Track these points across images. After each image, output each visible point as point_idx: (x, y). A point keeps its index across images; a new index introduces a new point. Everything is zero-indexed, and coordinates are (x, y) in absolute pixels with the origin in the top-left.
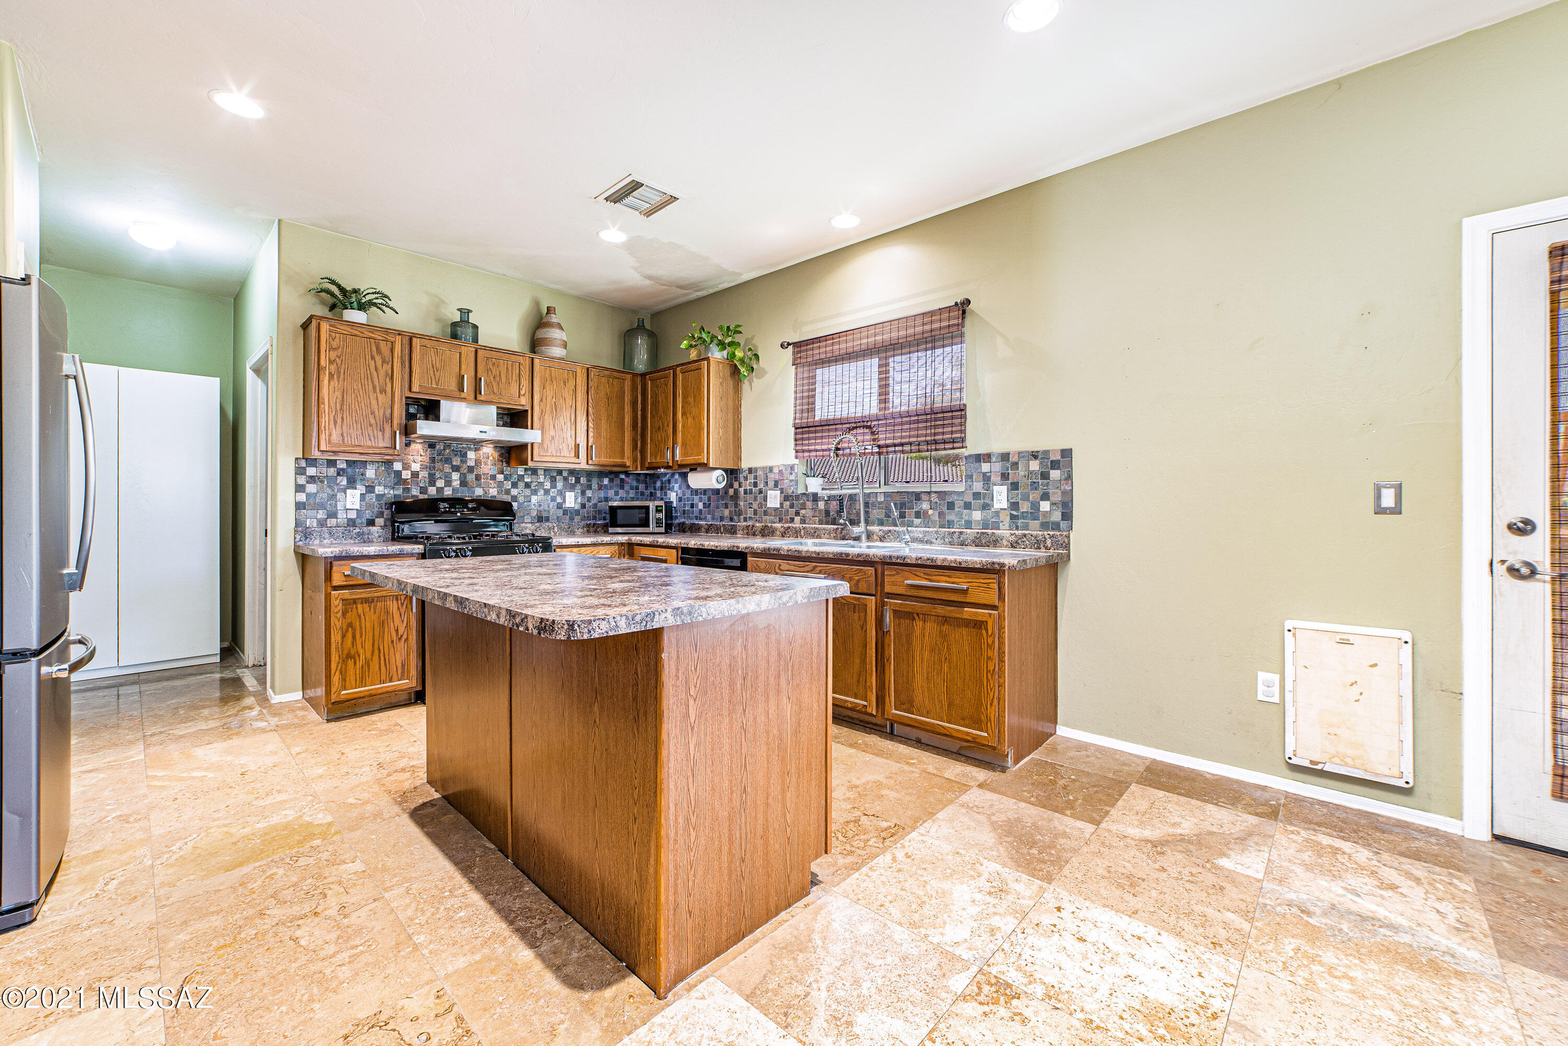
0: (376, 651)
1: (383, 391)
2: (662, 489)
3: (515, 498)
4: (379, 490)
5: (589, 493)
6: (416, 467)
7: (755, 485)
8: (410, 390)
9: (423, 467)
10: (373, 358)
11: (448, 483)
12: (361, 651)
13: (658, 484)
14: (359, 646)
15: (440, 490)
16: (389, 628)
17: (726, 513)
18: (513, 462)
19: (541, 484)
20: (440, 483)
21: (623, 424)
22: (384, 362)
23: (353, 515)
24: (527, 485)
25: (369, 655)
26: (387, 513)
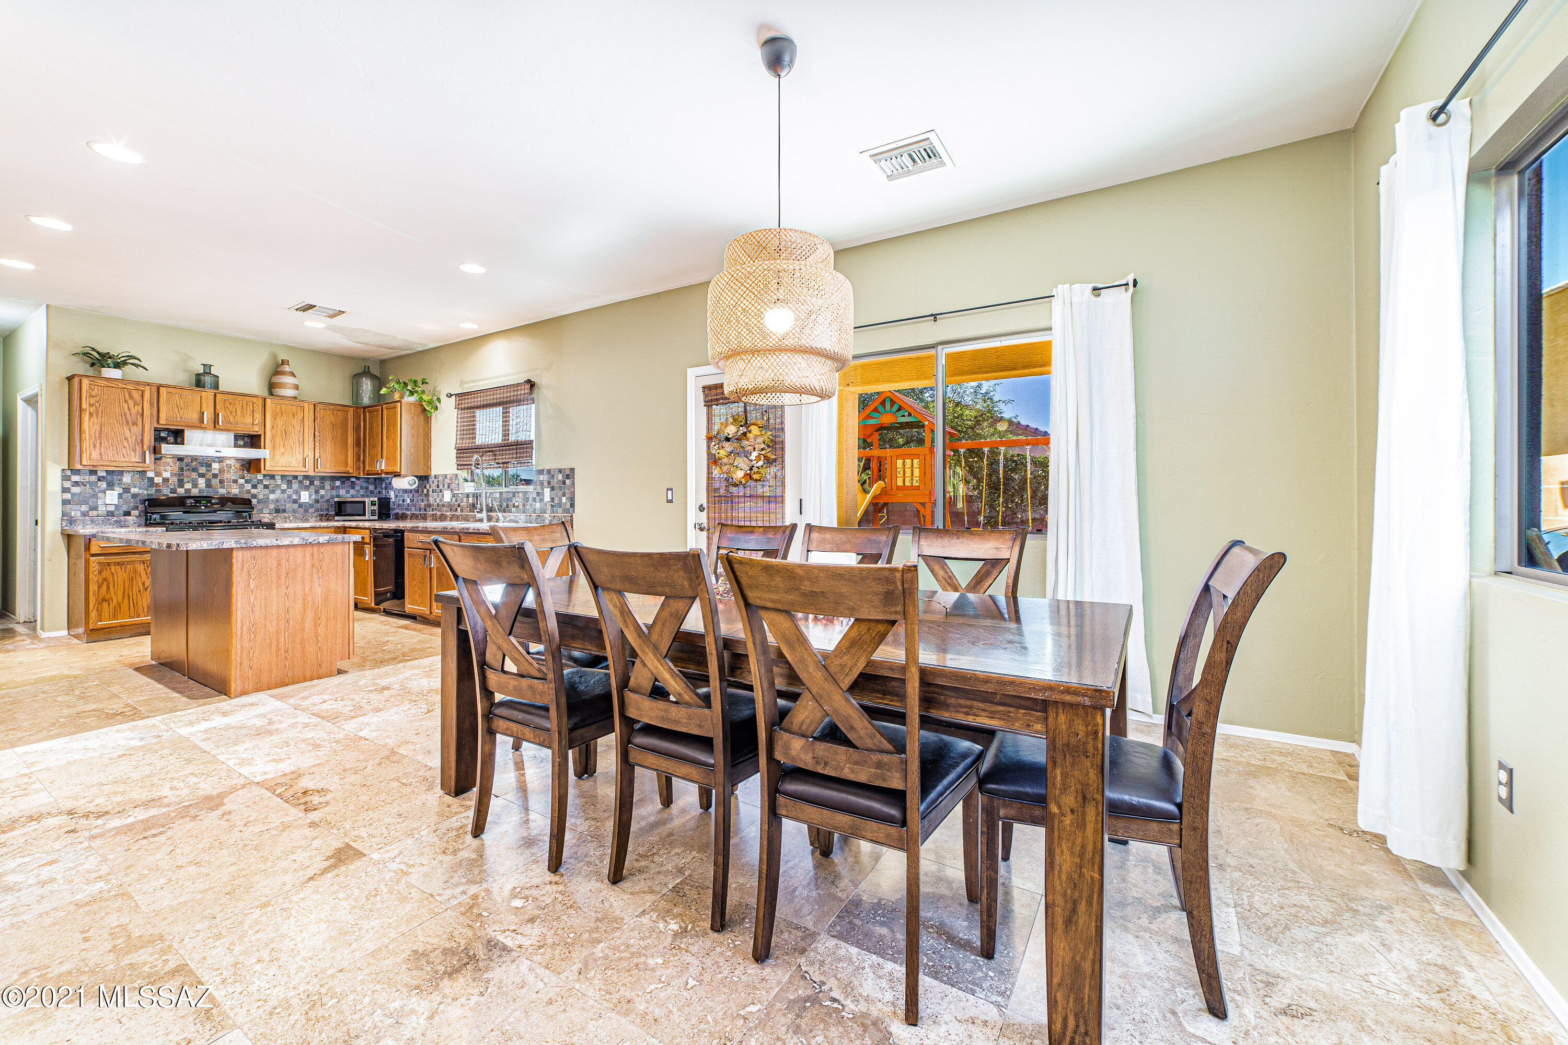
0: (126, 597)
1: (135, 424)
2: (386, 488)
3: (254, 496)
4: (133, 490)
6: (166, 475)
8: (159, 422)
9: (173, 475)
10: (126, 402)
11: (195, 485)
12: (114, 597)
13: (384, 485)
14: (112, 594)
15: (188, 491)
16: (137, 582)
17: (423, 505)
18: (252, 470)
19: (279, 486)
20: (188, 486)
21: (347, 443)
22: (135, 404)
23: (112, 508)
24: (266, 487)
25: (120, 599)
26: (141, 507)
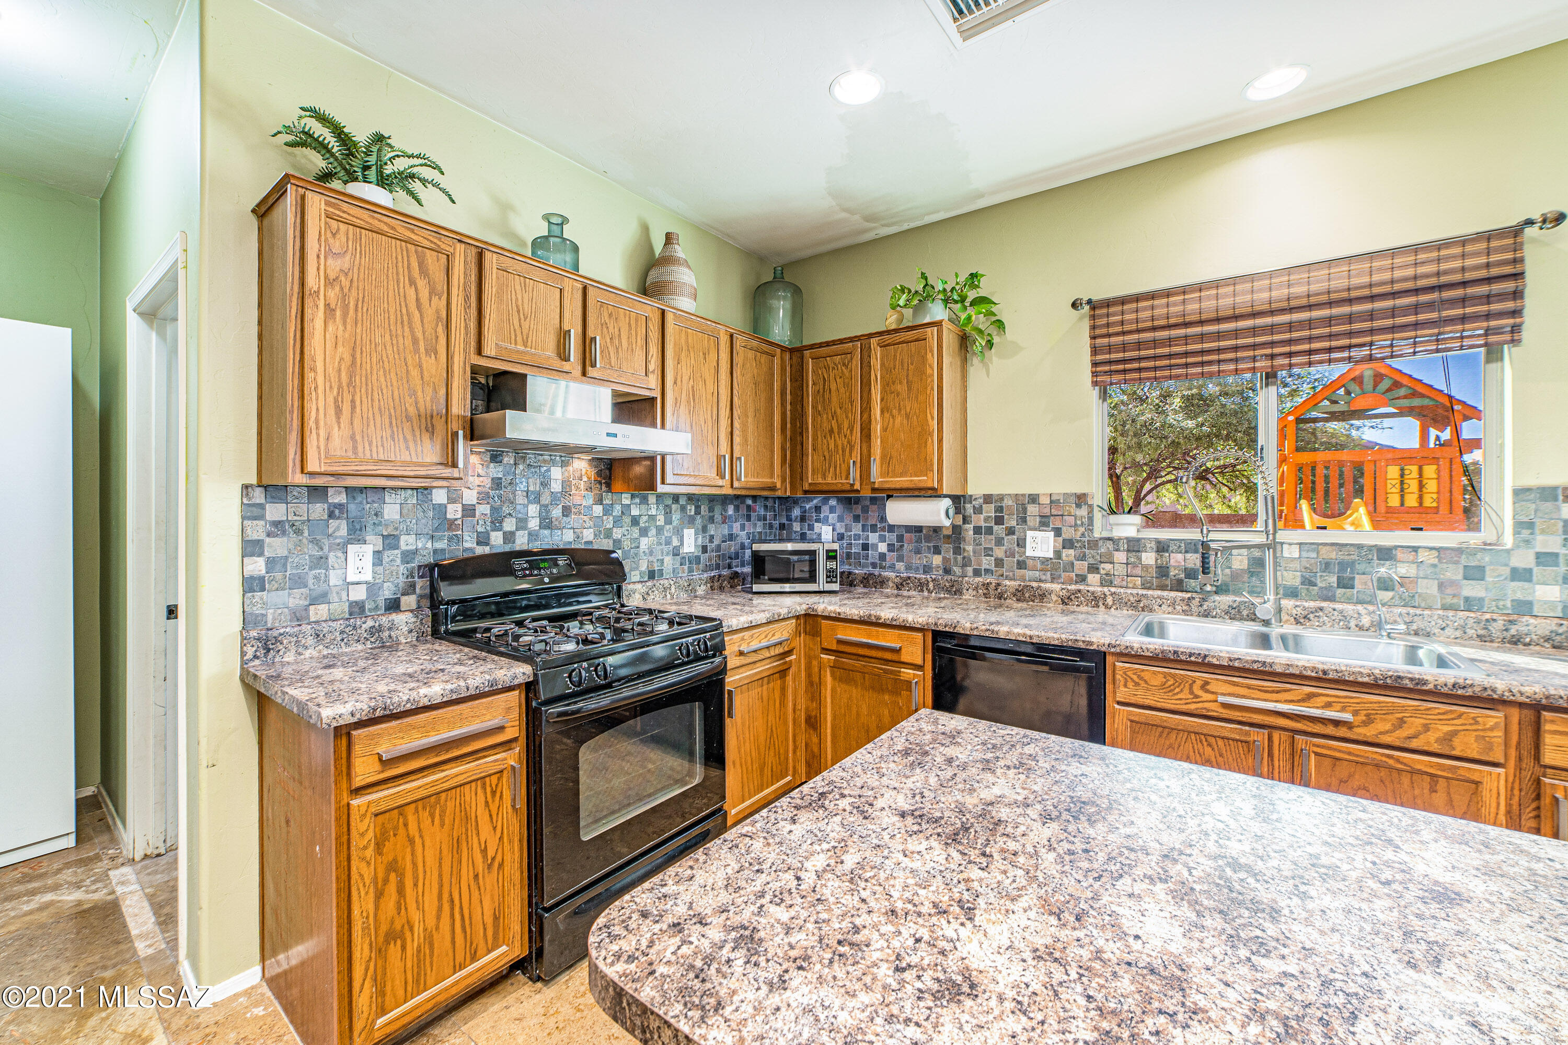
0: (446, 907)
1: (432, 350)
2: (803, 519)
3: (617, 543)
4: (407, 542)
5: (712, 529)
6: (470, 497)
7: (999, 521)
8: (479, 352)
9: (484, 497)
10: (412, 282)
11: (522, 523)
12: (416, 916)
13: (796, 512)
14: (412, 906)
15: (509, 537)
16: (470, 849)
17: (937, 560)
18: (618, 485)
19: (652, 518)
20: (509, 525)
21: (772, 425)
22: (432, 292)
23: (359, 594)
24: (635, 521)
25: (431, 922)
26: (422, 585)
